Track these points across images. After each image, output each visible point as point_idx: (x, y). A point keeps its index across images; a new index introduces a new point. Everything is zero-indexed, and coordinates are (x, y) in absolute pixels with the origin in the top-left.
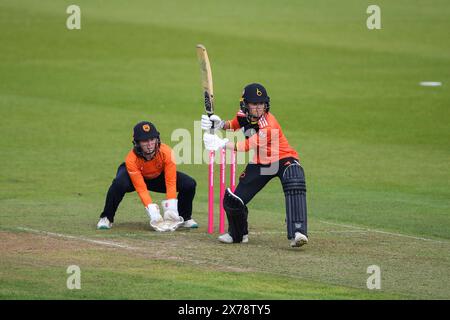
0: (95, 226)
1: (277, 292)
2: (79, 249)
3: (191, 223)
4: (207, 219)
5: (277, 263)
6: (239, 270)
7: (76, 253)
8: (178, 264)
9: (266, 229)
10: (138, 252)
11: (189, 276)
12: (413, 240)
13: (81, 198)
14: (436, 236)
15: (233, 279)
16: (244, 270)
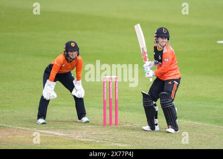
8: (87, 143)
10: (66, 136)
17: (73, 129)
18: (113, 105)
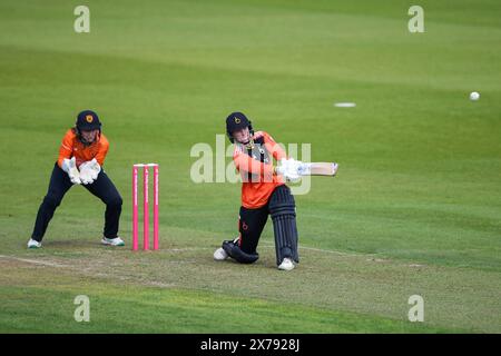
0: (25, 245)
1: (200, 306)
2: (10, 267)
3: (117, 241)
4: (131, 238)
5: (198, 278)
6: (163, 285)
7: (7, 272)
8: (105, 281)
9: (189, 246)
10: (66, 269)
11: (115, 291)
12: (328, 254)
13: (11, 219)
14: (350, 249)
15: (157, 294)
16: (167, 285)
17: (79, 256)
18: (151, 215)
